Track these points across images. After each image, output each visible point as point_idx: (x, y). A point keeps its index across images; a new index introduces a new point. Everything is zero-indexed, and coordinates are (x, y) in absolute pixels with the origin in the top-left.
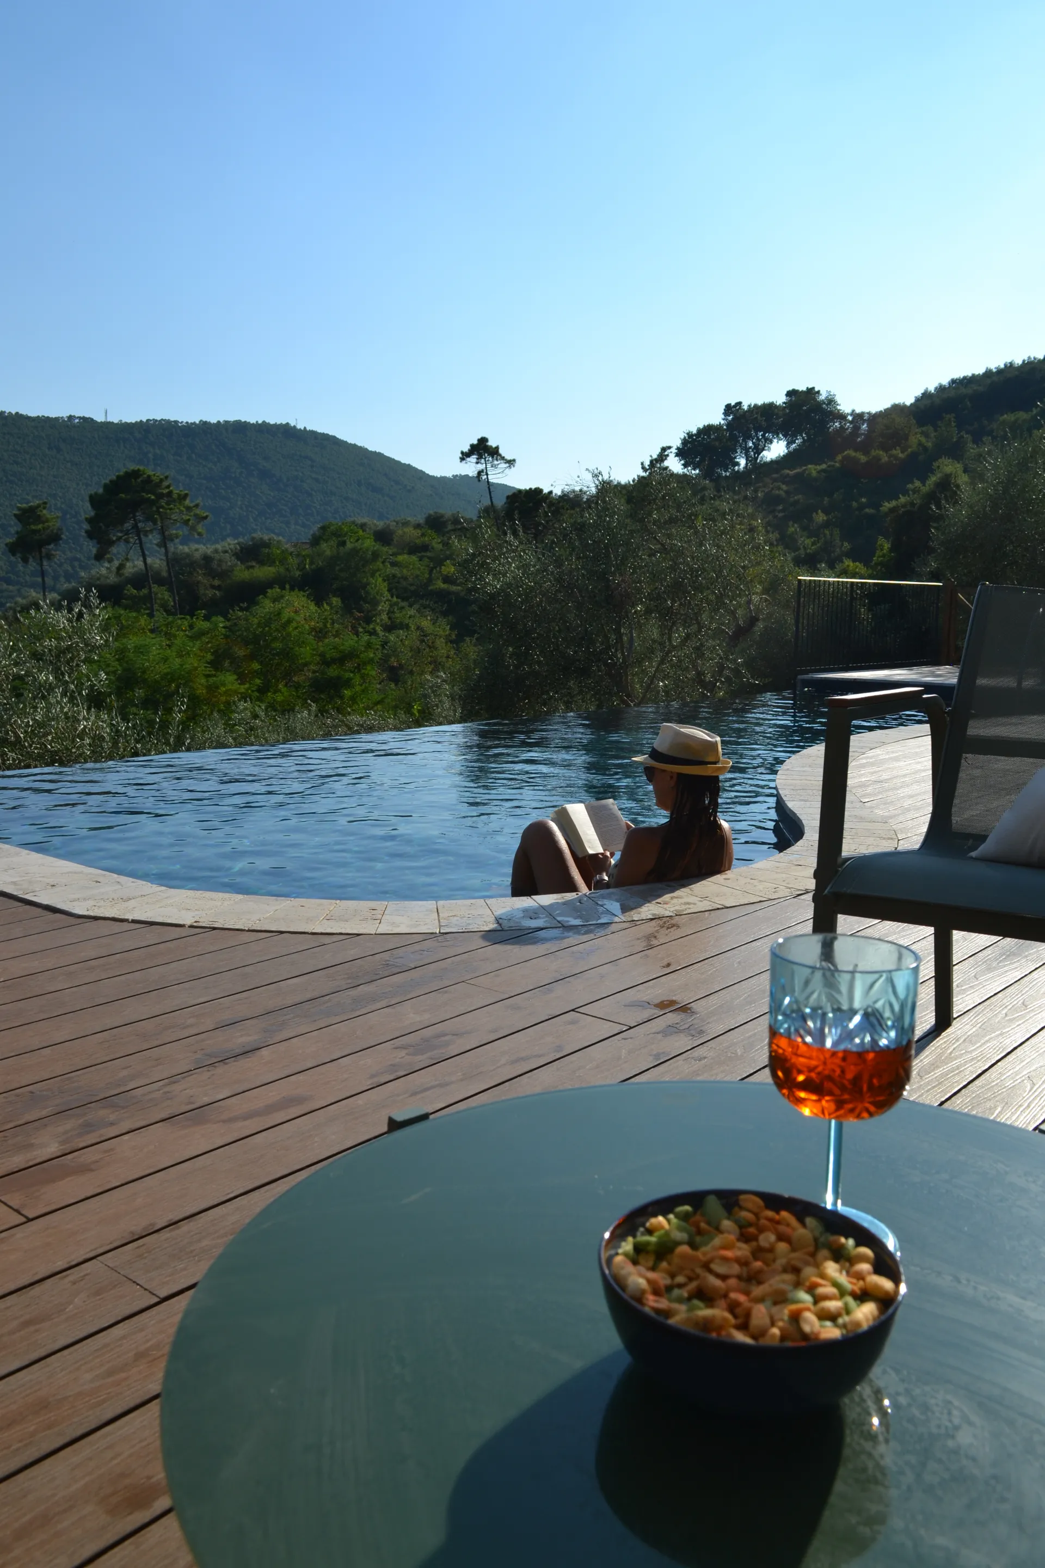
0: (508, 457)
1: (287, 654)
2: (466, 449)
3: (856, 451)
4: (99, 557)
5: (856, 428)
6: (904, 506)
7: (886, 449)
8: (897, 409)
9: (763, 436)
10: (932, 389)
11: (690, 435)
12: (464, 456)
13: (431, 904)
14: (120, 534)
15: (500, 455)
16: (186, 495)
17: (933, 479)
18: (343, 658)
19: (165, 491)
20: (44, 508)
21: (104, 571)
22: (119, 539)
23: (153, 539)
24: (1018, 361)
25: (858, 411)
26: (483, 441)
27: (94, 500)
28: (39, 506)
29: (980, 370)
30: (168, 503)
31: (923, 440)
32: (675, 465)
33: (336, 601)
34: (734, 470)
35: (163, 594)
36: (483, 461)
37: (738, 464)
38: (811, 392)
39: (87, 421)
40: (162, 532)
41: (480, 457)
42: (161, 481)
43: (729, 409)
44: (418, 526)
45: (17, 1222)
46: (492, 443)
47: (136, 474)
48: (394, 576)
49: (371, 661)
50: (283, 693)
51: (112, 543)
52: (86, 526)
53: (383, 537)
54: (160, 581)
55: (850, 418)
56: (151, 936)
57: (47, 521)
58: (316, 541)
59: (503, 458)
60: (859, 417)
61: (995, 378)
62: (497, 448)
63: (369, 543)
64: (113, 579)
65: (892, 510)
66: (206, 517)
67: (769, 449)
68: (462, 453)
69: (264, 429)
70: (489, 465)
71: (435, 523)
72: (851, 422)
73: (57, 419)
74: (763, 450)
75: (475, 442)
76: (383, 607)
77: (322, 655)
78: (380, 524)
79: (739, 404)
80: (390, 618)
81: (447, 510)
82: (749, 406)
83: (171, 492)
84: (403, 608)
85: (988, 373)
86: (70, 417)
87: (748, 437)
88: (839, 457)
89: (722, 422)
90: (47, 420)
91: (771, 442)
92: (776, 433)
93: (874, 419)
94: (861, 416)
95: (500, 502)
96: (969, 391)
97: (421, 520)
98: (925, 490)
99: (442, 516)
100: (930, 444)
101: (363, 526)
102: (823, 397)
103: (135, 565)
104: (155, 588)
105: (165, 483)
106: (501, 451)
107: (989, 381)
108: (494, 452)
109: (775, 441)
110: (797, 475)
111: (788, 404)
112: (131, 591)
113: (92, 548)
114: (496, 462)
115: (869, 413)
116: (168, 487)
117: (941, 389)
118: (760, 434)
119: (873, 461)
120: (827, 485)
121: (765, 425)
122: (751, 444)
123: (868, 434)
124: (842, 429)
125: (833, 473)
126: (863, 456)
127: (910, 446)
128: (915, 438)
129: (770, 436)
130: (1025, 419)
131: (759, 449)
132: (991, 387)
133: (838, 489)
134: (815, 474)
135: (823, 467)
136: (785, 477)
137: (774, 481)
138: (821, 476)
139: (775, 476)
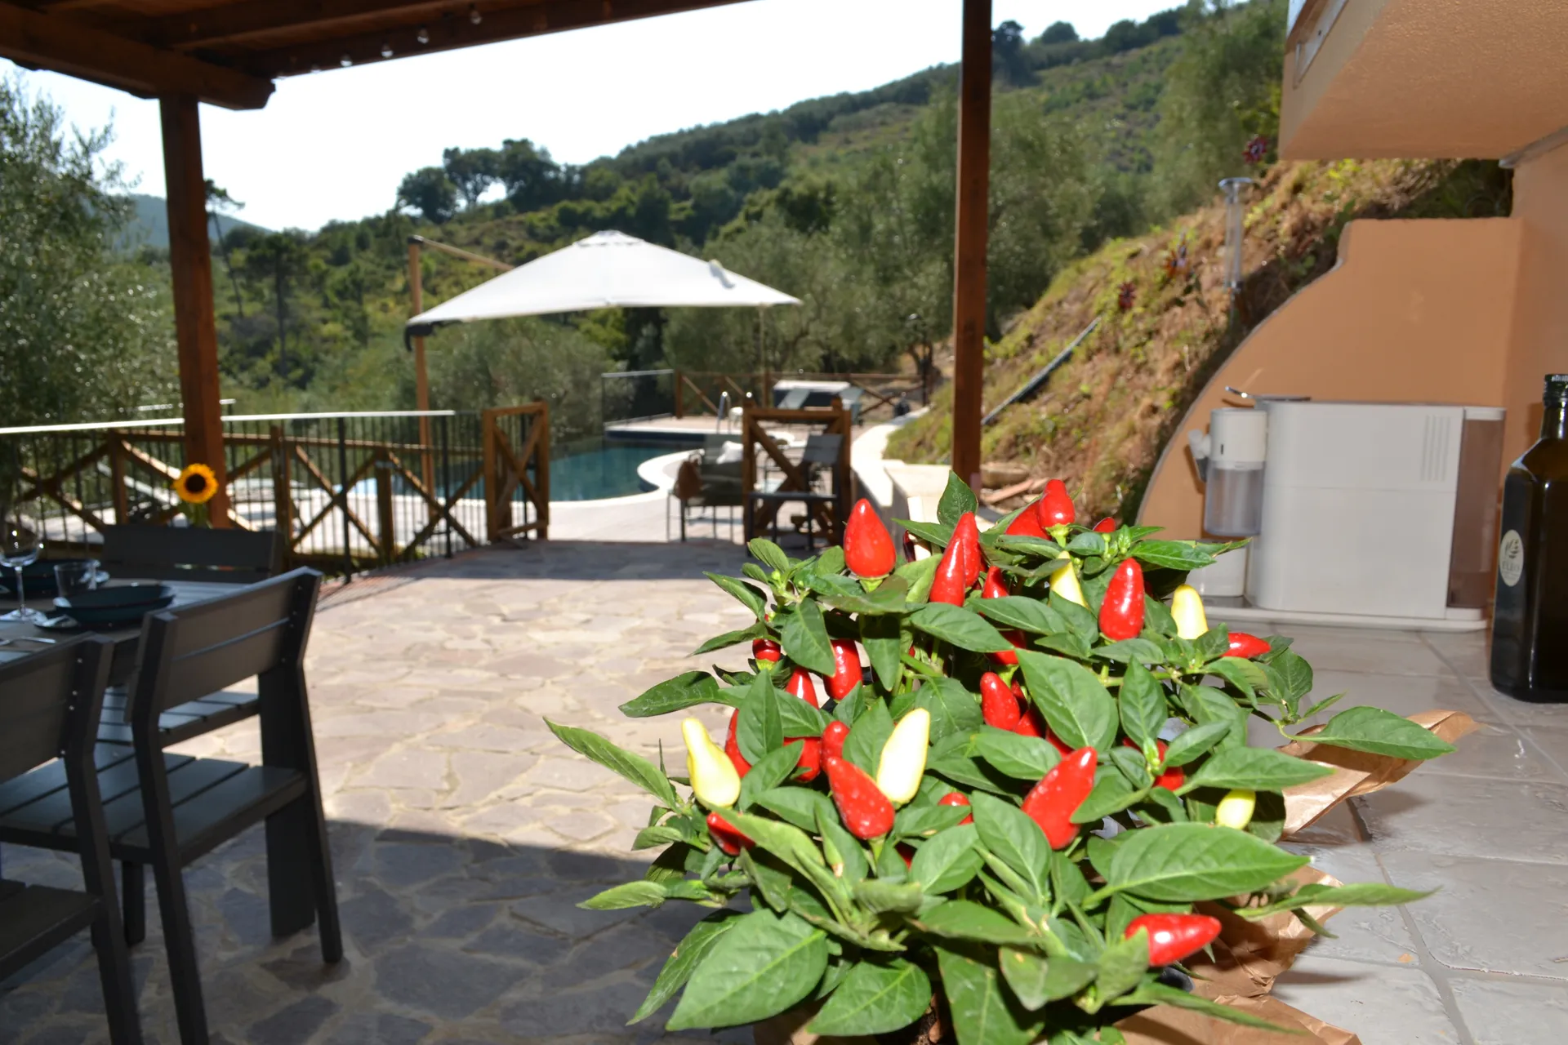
0: (237, 199)
3: (570, 199)
5: (569, 178)
7: (598, 200)
8: (603, 163)
9: (481, 178)
10: (633, 144)
11: (410, 176)
15: (228, 197)
24: (706, 125)
25: (571, 163)
26: (212, 185)
31: (630, 193)
34: (454, 211)
37: (458, 205)
38: (525, 144)
43: (450, 154)
55: (563, 169)
59: (231, 201)
60: (571, 169)
61: (688, 139)
62: (228, 192)
67: (488, 192)
70: (217, 206)
72: (564, 173)
74: (482, 191)
79: (457, 149)
82: (466, 151)
85: (681, 133)
87: (466, 179)
88: (556, 206)
89: (442, 165)
91: (488, 184)
92: (493, 176)
93: (584, 171)
94: (573, 168)
96: (666, 148)
100: (635, 198)
107: (683, 141)
108: (225, 197)
109: (493, 184)
110: (519, 222)
111: (505, 151)
114: (224, 204)
115: (580, 166)
117: (641, 145)
118: (478, 177)
119: (588, 212)
120: (548, 232)
121: (482, 168)
122: (469, 186)
123: (581, 184)
124: (556, 179)
125: (553, 222)
126: (579, 207)
127: (619, 199)
128: (624, 191)
129: (487, 178)
130: (716, 179)
131: (477, 191)
132: (685, 147)
133: (558, 236)
134: (536, 222)
135: (542, 214)
136: (509, 223)
137: (498, 226)
138: (542, 225)
139: (498, 221)
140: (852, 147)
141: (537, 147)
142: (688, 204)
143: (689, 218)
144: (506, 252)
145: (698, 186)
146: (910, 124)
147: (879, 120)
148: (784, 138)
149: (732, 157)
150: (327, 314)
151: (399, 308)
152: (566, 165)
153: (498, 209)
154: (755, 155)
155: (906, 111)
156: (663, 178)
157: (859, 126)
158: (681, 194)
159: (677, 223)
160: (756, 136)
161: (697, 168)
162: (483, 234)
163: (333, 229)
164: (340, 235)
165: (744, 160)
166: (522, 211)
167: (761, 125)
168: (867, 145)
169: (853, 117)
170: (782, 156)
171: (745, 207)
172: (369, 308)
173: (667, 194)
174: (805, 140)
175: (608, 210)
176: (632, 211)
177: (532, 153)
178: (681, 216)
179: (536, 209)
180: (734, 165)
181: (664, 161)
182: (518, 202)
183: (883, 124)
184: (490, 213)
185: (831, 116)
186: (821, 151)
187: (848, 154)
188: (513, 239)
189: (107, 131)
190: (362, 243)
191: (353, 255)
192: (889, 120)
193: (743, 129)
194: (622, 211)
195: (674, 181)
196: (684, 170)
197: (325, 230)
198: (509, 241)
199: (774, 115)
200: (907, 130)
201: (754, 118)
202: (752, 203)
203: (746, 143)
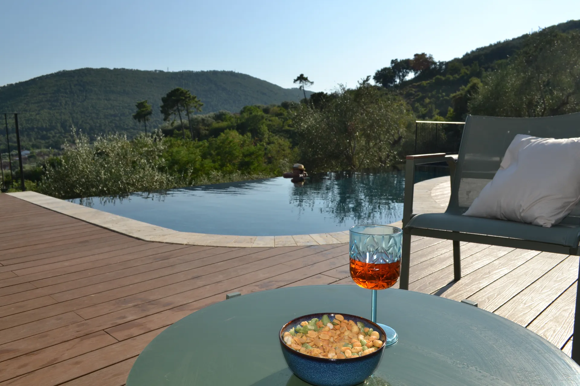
0: (311, 81)
1: (230, 153)
2: (296, 78)
3: (440, 76)
4: (165, 120)
5: (440, 67)
6: (458, 95)
7: (452, 75)
8: (456, 60)
9: (406, 71)
10: (469, 52)
11: (378, 71)
12: (295, 81)
13: (273, 237)
14: (172, 111)
15: (308, 80)
16: (195, 97)
17: (469, 85)
18: (250, 154)
19: (188, 96)
20: (146, 103)
21: (167, 125)
22: (172, 113)
23: (184, 113)
24: (502, 41)
25: (441, 61)
26: (302, 75)
27: (163, 100)
28: (144, 102)
30: (189, 100)
31: (466, 71)
32: (372, 82)
33: (249, 134)
34: (395, 84)
35: (187, 132)
36: (302, 82)
37: (396, 81)
38: (423, 55)
39: (161, 72)
40: (187, 110)
41: (301, 81)
42: (187, 92)
43: (393, 62)
44: (279, 107)
45: (115, 342)
46: (305, 76)
47: (178, 90)
48: (270, 125)
49: (260, 155)
50: (229, 167)
51: (169, 115)
52: (161, 109)
53: (266, 111)
54: (186, 128)
55: (438, 64)
56: (172, 248)
57: (147, 107)
58: (242, 112)
59: (309, 81)
60: (441, 63)
61: (493, 48)
62: (307, 78)
63: (260, 113)
64: (170, 128)
65: (454, 97)
66: (202, 105)
67: (408, 76)
68: (295, 80)
69: (224, 73)
70: (304, 84)
71: (285, 106)
72: (438, 65)
73: (151, 71)
74: (406, 76)
75: (299, 76)
76: (266, 136)
77: (243, 153)
78: (265, 106)
79: (396, 60)
80: (269, 140)
81: (289, 100)
82: (400, 60)
83: (190, 96)
84: (273, 136)
85: (491, 46)
86: (156, 71)
87: (400, 71)
88: (434, 78)
89: (390, 66)
91: (408, 73)
92: (410, 70)
93: (447, 64)
95: (308, 97)
96: (483, 52)
97: (280, 104)
98: (466, 89)
99: (287, 103)
100: (468, 73)
101: (259, 107)
102: (428, 56)
103: (178, 123)
104: (185, 130)
105: (188, 93)
106: (309, 79)
107: (491, 49)
108: (306, 79)
109: (410, 73)
110: (418, 85)
111: (415, 59)
112: (176, 131)
113: (162, 116)
114: (306, 83)
115: (445, 62)
116: (189, 94)
117: (473, 52)
118: (404, 70)
119: (447, 80)
120: (430, 88)
121: (406, 67)
122: (401, 74)
123: (445, 69)
124: (435, 68)
125: (432, 84)
126: (443, 78)
127: (462, 74)
128: (463, 71)
129: (408, 71)
131: (404, 76)
134: (425, 84)
135: (428, 82)
136: (415, 86)
138: (427, 85)
139: (411, 86)
144: (412, 97)
152: (439, 62)
153: (412, 82)
156: (481, 64)
166: (420, 81)
176: (466, 78)
181: (482, 57)
182: (419, 78)
184: (408, 84)
196: (492, 60)
198: (414, 93)
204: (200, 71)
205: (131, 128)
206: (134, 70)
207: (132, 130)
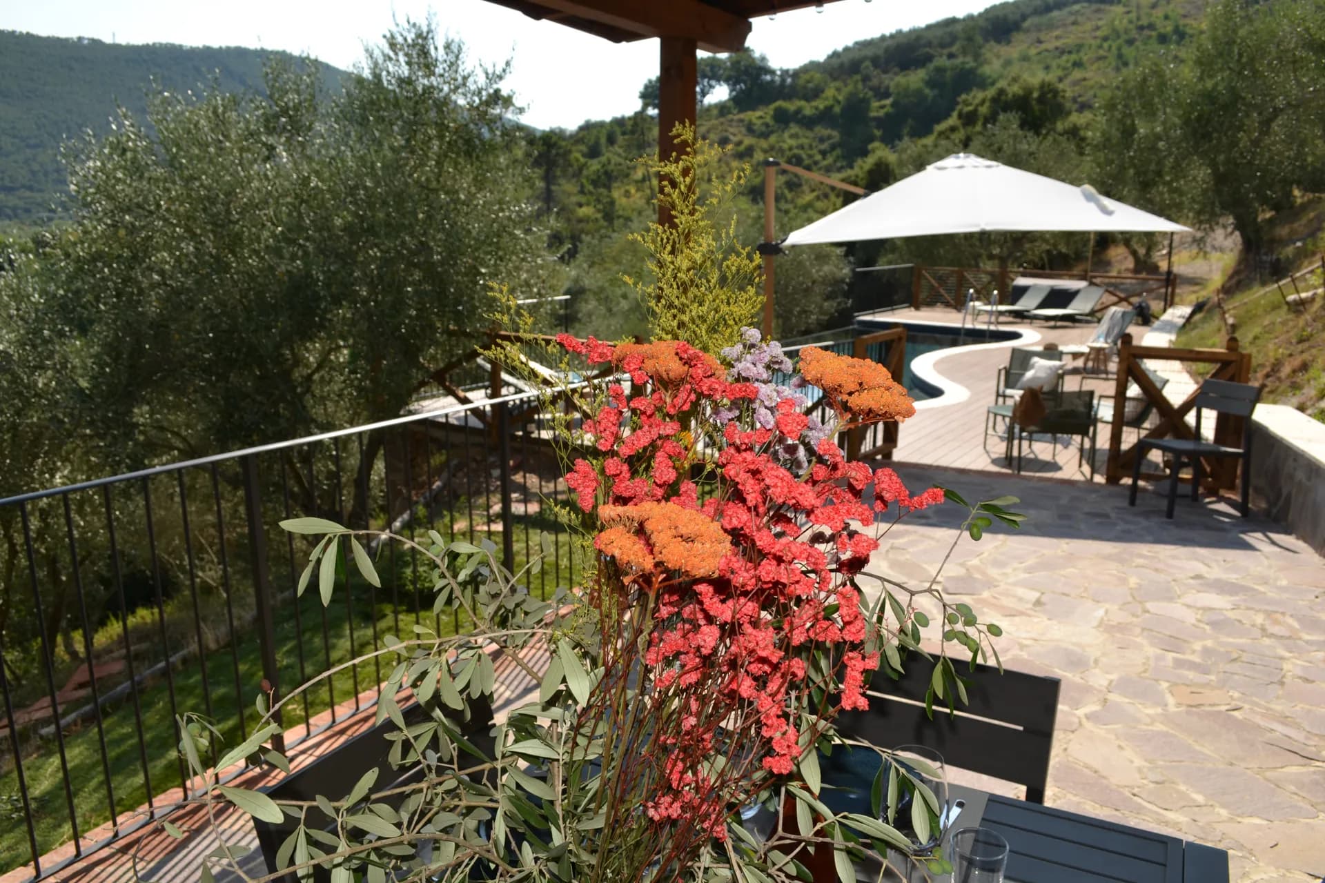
0: (519, 105)
3: (784, 99)
5: (783, 81)
7: (808, 99)
8: (812, 67)
9: (708, 82)
10: (840, 49)
11: (651, 82)
24: (906, 29)
25: (785, 68)
29: (877, 35)
31: (836, 94)
39: (96, 43)
55: (779, 73)
59: (514, 106)
60: (785, 73)
61: (890, 42)
62: (509, 98)
67: (713, 94)
72: (779, 76)
73: (67, 40)
74: (708, 93)
82: (699, 59)
85: (883, 38)
86: (80, 39)
88: (772, 106)
90: (58, 40)
91: (715, 88)
92: (718, 80)
93: (796, 74)
94: (787, 71)
96: (869, 52)
100: (840, 98)
102: (759, 56)
106: (512, 100)
107: (885, 44)
109: (717, 86)
110: (740, 120)
111: (730, 59)
115: (792, 69)
117: (846, 49)
118: (706, 81)
119: (799, 111)
120: (764, 129)
121: (710, 74)
122: (698, 89)
123: (792, 86)
124: (772, 81)
125: (768, 120)
126: (791, 106)
127: (827, 99)
128: (830, 92)
129: (713, 82)
130: (915, 79)
131: (704, 93)
132: (887, 50)
133: (772, 132)
134: (754, 120)
135: (759, 113)
136: (732, 120)
137: (722, 124)
138: (759, 122)
139: (722, 120)
140: (1043, 46)
141: (757, 55)
142: (888, 102)
143: (887, 114)
145: (898, 85)
146: (1100, 23)
147: (1072, 18)
148: (979, 39)
149: (929, 58)
150: (583, 199)
151: (639, 195)
152: (781, 70)
153: (722, 108)
154: (951, 56)
155: (1098, 11)
156: (866, 79)
157: (1051, 26)
158: (883, 94)
159: (876, 119)
160: (954, 39)
161: (896, 69)
162: (708, 131)
163: (588, 127)
164: (595, 132)
165: (941, 61)
166: (741, 111)
167: (959, 27)
168: (1059, 43)
169: (1045, 19)
170: (977, 56)
171: (959, 107)
172: (616, 194)
173: (870, 94)
174: (999, 41)
175: (817, 108)
176: (837, 109)
177: (753, 59)
178: (882, 113)
179: (754, 109)
180: (931, 66)
181: (867, 63)
182: (740, 101)
183: (1075, 23)
184: (715, 112)
185: (1024, 17)
186: (1013, 50)
187: (1039, 53)
188: (734, 135)
189: (508, 64)
190: (611, 140)
191: (604, 149)
192: (1080, 19)
193: (940, 33)
194: (829, 109)
195: (875, 82)
196: (885, 72)
197: (581, 129)
198: (731, 137)
199: (970, 18)
200: (1098, 28)
201: (952, 21)
202: (966, 103)
203: (943, 46)
204: (201, 46)
205: (23, 186)
206: (21, 33)
207: (28, 194)
